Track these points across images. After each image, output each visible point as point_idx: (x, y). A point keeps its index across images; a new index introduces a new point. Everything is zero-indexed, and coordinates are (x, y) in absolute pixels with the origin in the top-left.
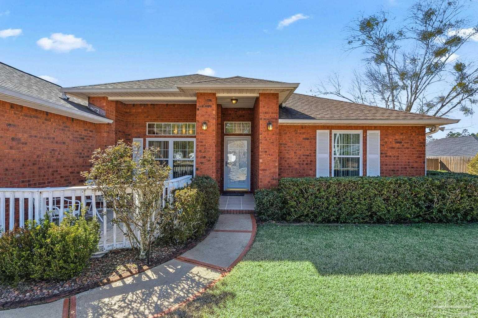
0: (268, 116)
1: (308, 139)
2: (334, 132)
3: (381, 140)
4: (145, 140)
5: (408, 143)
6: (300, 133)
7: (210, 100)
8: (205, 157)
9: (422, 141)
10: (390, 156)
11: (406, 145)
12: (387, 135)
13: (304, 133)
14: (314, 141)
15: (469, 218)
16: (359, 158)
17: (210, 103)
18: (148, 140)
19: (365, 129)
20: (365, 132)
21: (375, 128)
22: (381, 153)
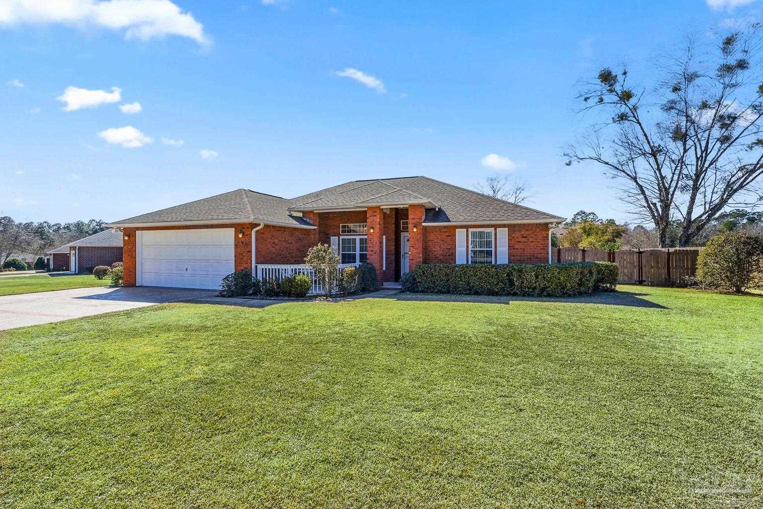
0: (414, 221)
1: (449, 236)
2: (471, 230)
3: (508, 236)
4: (339, 238)
5: (532, 237)
6: (444, 232)
7: (376, 212)
8: (373, 251)
9: (545, 235)
10: (517, 249)
11: (531, 240)
12: (514, 231)
13: (446, 232)
14: (454, 237)
15: (545, 293)
16: (491, 251)
17: (376, 214)
18: (341, 237)
19: (496, 227)
20: (496, 230)
21: (504, 226)
22: (509, 246)
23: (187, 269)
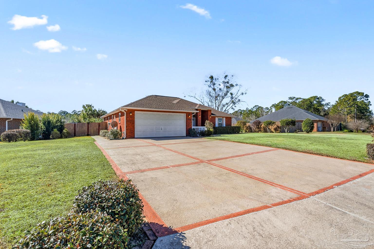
3: (225, 120)
10: (227, 123)
11: (229, 121)
14: (215, 120)
16: (222, 123)
19: (223, 117)
23: (162, 129)
